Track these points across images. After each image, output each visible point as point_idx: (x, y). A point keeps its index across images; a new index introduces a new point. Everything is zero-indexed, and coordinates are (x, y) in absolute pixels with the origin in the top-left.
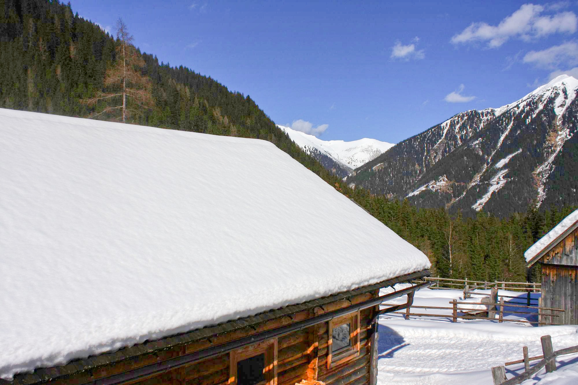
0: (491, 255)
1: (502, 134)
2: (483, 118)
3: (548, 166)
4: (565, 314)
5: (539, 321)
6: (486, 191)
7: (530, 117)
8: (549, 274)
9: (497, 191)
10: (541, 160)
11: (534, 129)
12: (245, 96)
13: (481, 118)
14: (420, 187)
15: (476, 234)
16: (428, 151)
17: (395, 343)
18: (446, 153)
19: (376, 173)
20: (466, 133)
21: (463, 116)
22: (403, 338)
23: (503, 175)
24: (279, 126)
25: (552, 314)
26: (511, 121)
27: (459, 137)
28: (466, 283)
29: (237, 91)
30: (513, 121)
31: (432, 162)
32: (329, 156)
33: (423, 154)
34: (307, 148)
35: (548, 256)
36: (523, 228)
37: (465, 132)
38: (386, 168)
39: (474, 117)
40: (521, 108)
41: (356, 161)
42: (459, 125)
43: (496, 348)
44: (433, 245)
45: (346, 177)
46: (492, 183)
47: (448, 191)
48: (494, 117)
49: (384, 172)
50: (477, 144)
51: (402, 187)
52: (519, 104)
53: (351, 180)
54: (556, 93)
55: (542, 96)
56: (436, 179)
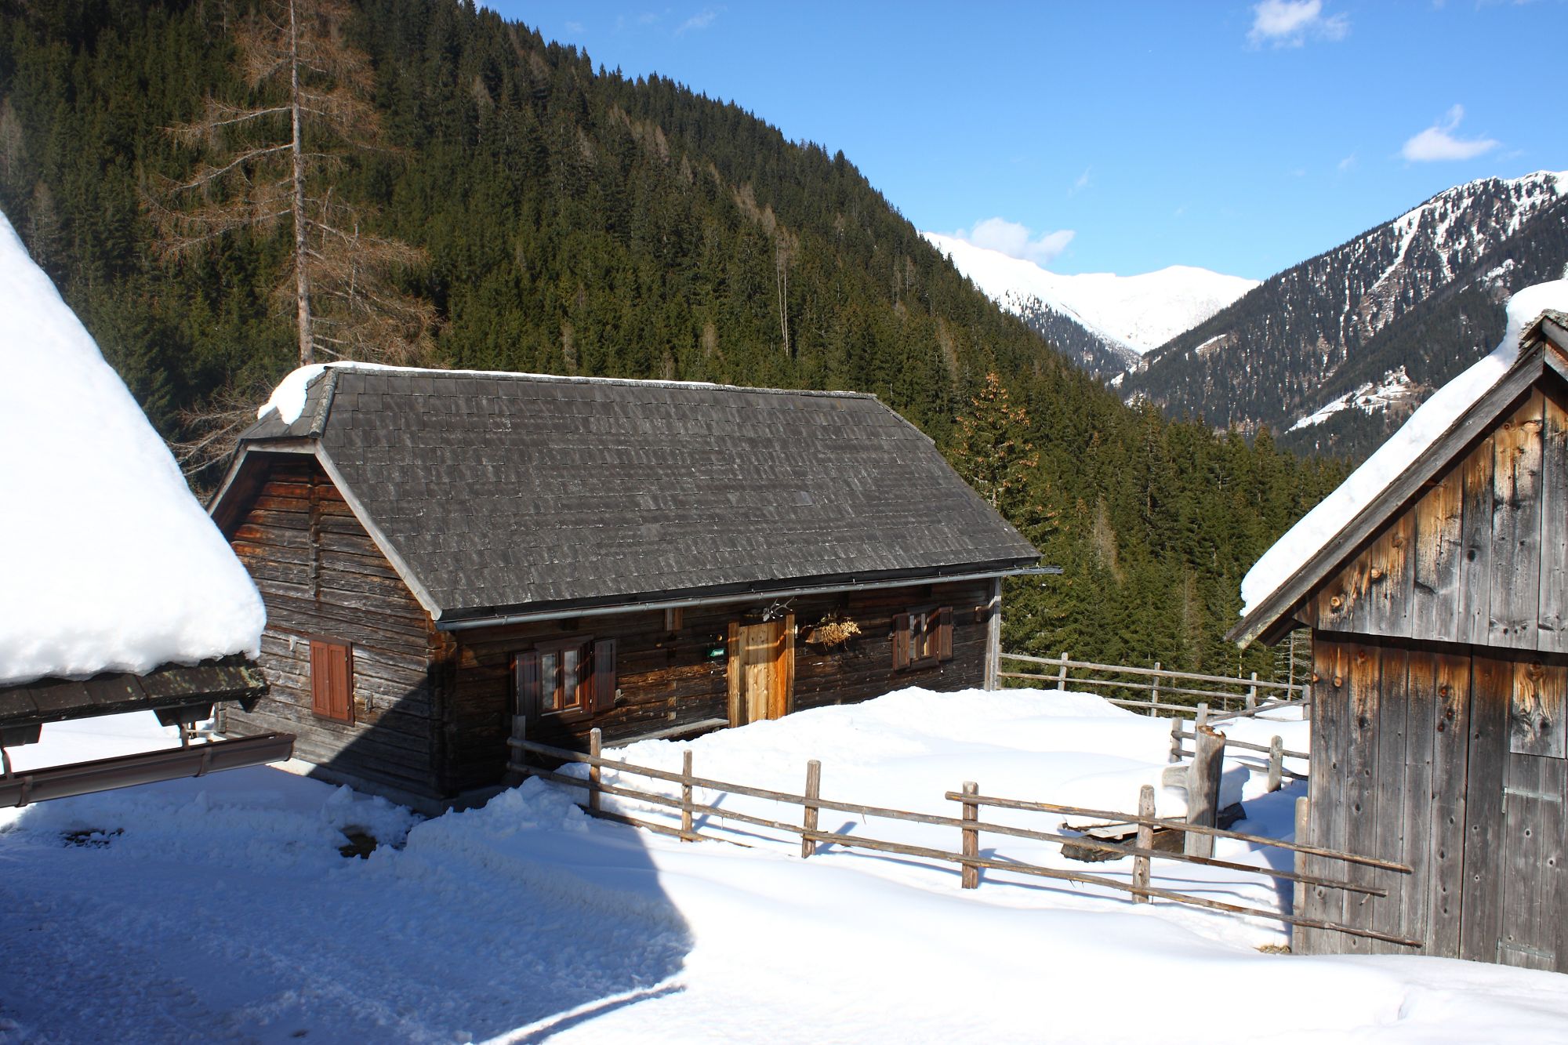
2: (1518, 201)
4: (1414, 886)
8: (1346, 682)
12: (831, 154)
13: (1514, 200)
14: (1329, 402)
16: (1355, 300)
18: (1408, 305)
19: (1205, 363)
20: (1469, 245)
21: (1460, 196)
24: (927, 236)
25: (1351, 881)
27: (1444, 257)
29: (807, 141)
31: (1367, 331)
32: (1074, 318)
33: (1339, 313)
34: (1013, 297)
35: (1340, 591)
37: (1464, 242)
38: (1232, 351)
39: (1491, 199)
41: (1150, 330)
42: (1446, 224)
45: (1122, 375)
48: (1554, 198)
49: (1225, 362)
50: (1498, 276)
51: (1280, 401)
53: (1133, 383)
56: (1378, 379)
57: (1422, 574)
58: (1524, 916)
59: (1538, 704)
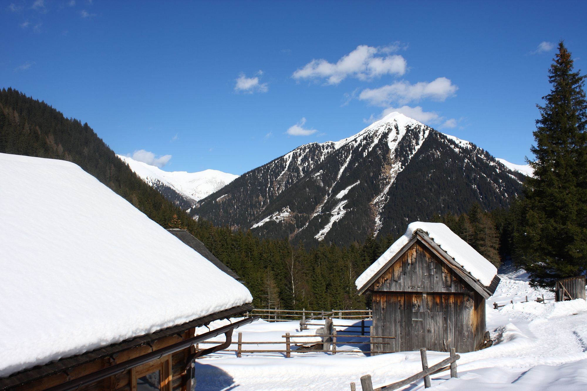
0: (332, 284)
1: (342, 166)
2: (323, 150)
3: (384, 197)
4: (396, 341)
5: (371, 350)
6: (328, 222)
7: (366, 151)
8: (380, 301)
9: (337, 221)
10: (378, 192)
11: (370, 162)
12: (83, 124)
13: (322, 150)
14: (264, 218)
15: (318, 264)
16: (272, 183)
17: (224, 385)
18: (289, 185)
19: (220, 204)
21: (305, 148)
22: (233, 379)
23: (343, 206)
24: (119, 156)
25: (383, 342)
26: (349, 154)
27: (301, 169)
28: (304, 314)
29: (73, 118)
30: (351, 154)
31: (276, 194)
32: (172, 188)
33: (266, 187)
34: (149, 179)
35: (379, 283)
36: (361, 256)
37: (307, 164)
38: (230, 200)
39: (315, 149)
40: (359, 142)
41: (200, 193)
42: (301, 158)
43: (328, 383)
44: (276, 275)
45: (190, 209)
46: (333, 213)
47: (291, 222)
48: (334, 150)
49: (227, 204)
50: (318, 176)
51: (247, 218)
52: (357, 138)
53: (194, 212)
54: (389, 128)
55: (377, 131)
56: (280, 211)
57: (395, 278)
58: (417, 343)
59: (417, 302)
